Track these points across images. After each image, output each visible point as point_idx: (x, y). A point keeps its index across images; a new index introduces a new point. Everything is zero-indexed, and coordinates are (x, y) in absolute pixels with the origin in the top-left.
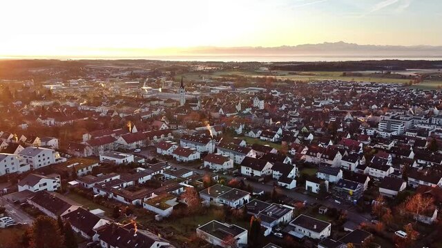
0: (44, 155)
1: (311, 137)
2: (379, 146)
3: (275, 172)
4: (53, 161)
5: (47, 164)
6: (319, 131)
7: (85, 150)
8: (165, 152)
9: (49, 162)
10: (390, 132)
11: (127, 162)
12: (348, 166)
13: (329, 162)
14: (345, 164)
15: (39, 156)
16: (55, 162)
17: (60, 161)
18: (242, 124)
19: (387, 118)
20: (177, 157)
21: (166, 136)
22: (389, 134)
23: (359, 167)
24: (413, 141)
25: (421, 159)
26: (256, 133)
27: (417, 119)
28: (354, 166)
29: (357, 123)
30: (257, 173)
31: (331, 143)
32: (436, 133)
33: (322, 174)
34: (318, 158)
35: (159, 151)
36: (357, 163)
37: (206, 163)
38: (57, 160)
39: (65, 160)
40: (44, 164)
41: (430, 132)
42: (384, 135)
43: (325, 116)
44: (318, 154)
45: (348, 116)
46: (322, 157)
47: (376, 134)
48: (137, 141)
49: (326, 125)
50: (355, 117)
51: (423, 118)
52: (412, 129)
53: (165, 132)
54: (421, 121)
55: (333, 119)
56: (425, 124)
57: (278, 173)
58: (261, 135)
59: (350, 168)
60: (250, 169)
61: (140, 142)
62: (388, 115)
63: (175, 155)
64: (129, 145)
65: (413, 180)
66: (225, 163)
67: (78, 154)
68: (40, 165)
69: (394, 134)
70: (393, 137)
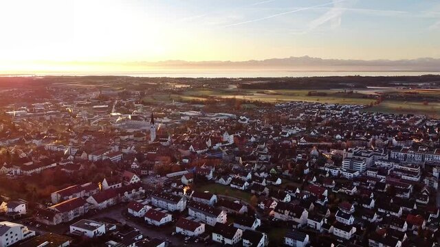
0: (11, 233)
1: (279, 181)
2: (343, 191)
3: (244, 241)
4: (21, 237)
5: (15, 241)
6: (286, 173)
7: (54, 218)
8: (136, 214)
9: (17, 239)
10: (353, 172)
11: (98, 233)
12: (314, 224)
13: (296, 220)
14: (311, 222)
15: (7, 235)
16: (23, 238)
17: (28, 236)
18: (213, 167)
19: (350, 155)
20: (149, 220)
21: (137, 190)
22: (352, 175)
23: (324, 226)
24: (374, 183)
25: (381, 208)
26: (226, 180)
27: (377, 155)
28: (319, 225)
29: (322, 161)
30: (228, 241)
31: (298, 191)
32: (394, 172)
33: (290, 239)
34: (285, 216)
35: (130, 211)
36: (322, 222)
37: (178, 230)
38: (25, 235)
39: (33, 233)
40: (12, 241)
41: (389, 171)
42: (348, 175)
43: (293, 151)
44: (286, 211)
45: (314, 151)
46: (289, 214)
47: (339, 174)
48: (107, 199)
49: (293, 165)
50: (320, 151)
51: (382, 154)
52: (373, 167)
53: (136, 186)
54: (381, 157)
55: (300, 157)
56: (384, 161)
57: (248, 242)
58: (231, 183)
59: (316, 227)
60: (221, 236)
61: (111, 201)
62: (351, 151)
63: (146, 219)
64: (99, 205)
65: (373, 242)
66: (197, 229)
67: (47, 222)
68: (8, 244)
69: (357, 174)
70: (356, 179)
